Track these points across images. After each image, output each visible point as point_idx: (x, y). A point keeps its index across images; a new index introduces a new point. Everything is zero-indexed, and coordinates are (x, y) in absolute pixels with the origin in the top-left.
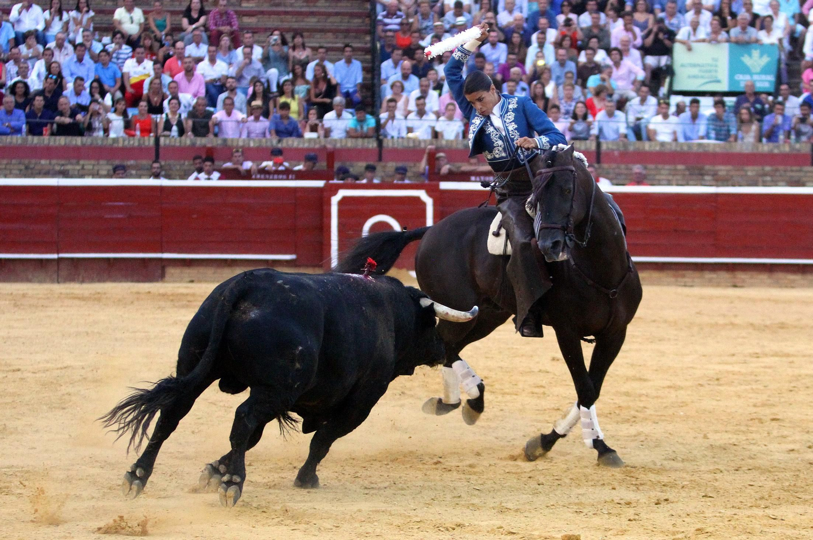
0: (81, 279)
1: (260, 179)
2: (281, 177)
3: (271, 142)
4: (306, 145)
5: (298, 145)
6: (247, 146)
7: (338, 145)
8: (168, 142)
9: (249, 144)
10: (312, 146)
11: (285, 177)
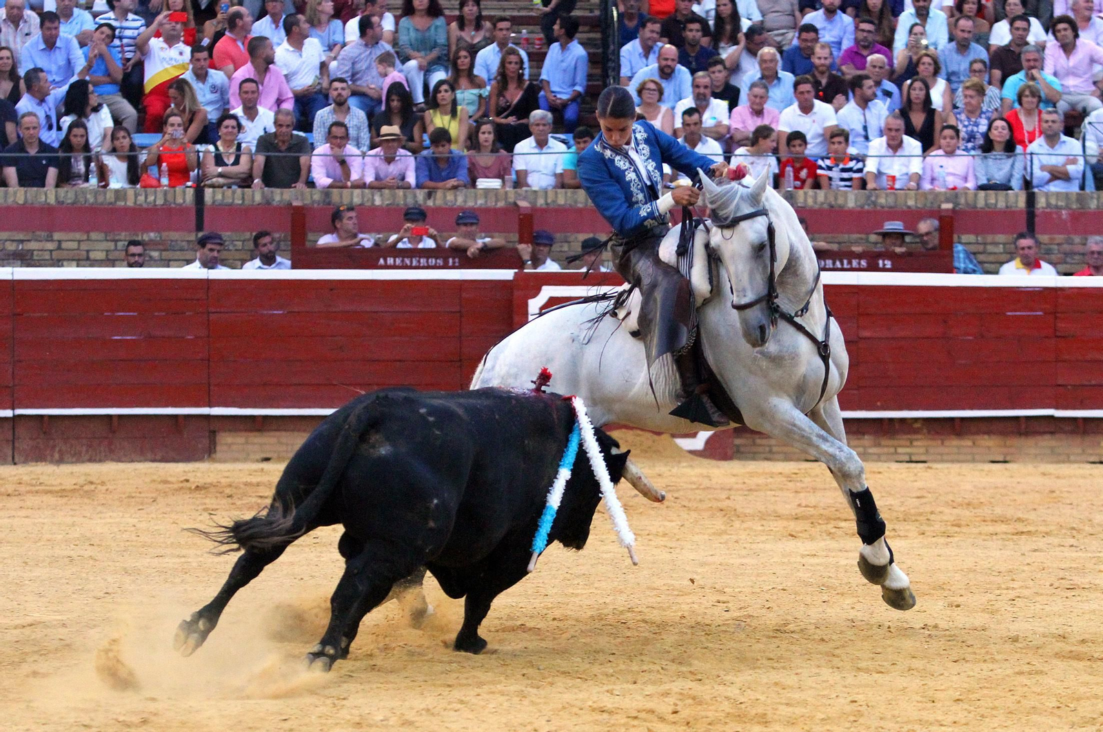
0: (57, 456)
1: (394, 267)
2: (432, 261)
3: (415, 196)
4: (480, 202)
5: (465, 201)
6: (369, 204)
7: (540, 202)
8: (219, 197)
9: (373, 200)
10: (491, 204)
11: (440, 262)
